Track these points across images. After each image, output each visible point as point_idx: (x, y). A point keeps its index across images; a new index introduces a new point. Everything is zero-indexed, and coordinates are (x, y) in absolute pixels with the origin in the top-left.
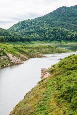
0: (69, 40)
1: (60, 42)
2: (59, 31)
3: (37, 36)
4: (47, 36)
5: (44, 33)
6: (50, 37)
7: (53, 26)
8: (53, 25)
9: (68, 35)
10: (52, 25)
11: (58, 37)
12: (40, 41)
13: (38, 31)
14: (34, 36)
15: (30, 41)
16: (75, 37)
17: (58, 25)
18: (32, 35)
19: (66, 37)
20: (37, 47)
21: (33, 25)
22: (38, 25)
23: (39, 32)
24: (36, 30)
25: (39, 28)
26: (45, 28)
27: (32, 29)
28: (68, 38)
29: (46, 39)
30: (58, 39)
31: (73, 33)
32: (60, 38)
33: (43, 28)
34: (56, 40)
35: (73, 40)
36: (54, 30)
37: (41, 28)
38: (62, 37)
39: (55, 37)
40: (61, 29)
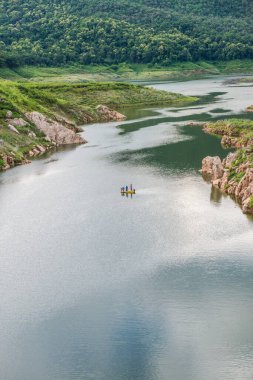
0: (146, 62)
1: (116, 69)
2: (108, 31)
3: (34, 49)
4: (68, 50)
5: (57, 37)
6: (81, 52)
7: (86, 15)
8: (84, 11)
9: (142, 45)
10: (80, 9)
11: (106, 50)
12: (48, 64)
13: (35, 32)
14: (26, 48)
15: (16, 66)
16: (166, 52)
17: (103, 11)
18: (16, 46)
19: (135, 51)
20: (79, 87)
21: (15, 9)
22: (31, 8)
23: (39, 34)
24: (28, 29)
25: (37, 19)
26: (57, 22)
27: (14, 22)
28: (141, 56)
29: (68, 58)
30: (106, 60)
31: (155, 38)
32: (113, 56)
33: (50, 21)
34: (102, 63)
35: (158, 61)
36: (90, 26)
37: (44, 19)
38: (120, 53)
39: (96, 52)
40: (114, 24)
